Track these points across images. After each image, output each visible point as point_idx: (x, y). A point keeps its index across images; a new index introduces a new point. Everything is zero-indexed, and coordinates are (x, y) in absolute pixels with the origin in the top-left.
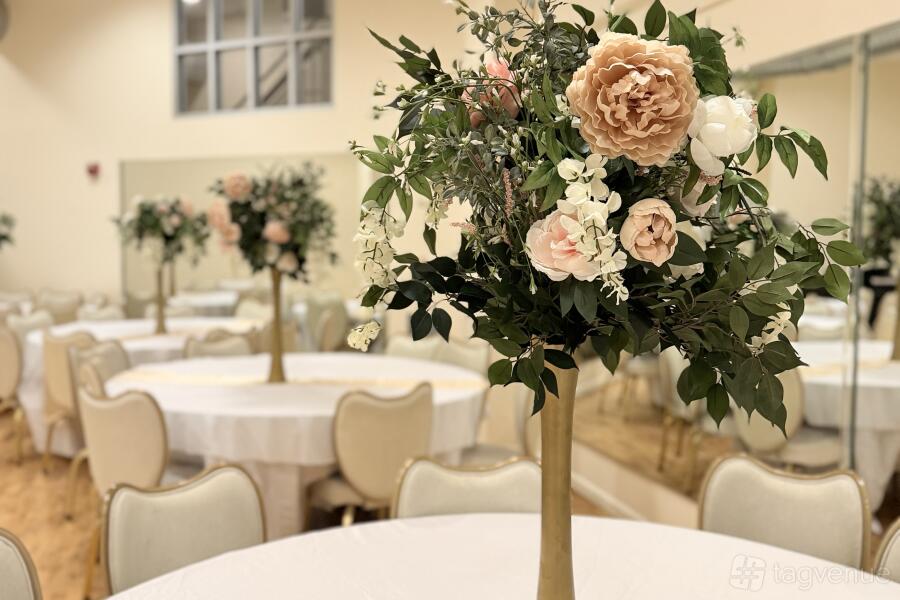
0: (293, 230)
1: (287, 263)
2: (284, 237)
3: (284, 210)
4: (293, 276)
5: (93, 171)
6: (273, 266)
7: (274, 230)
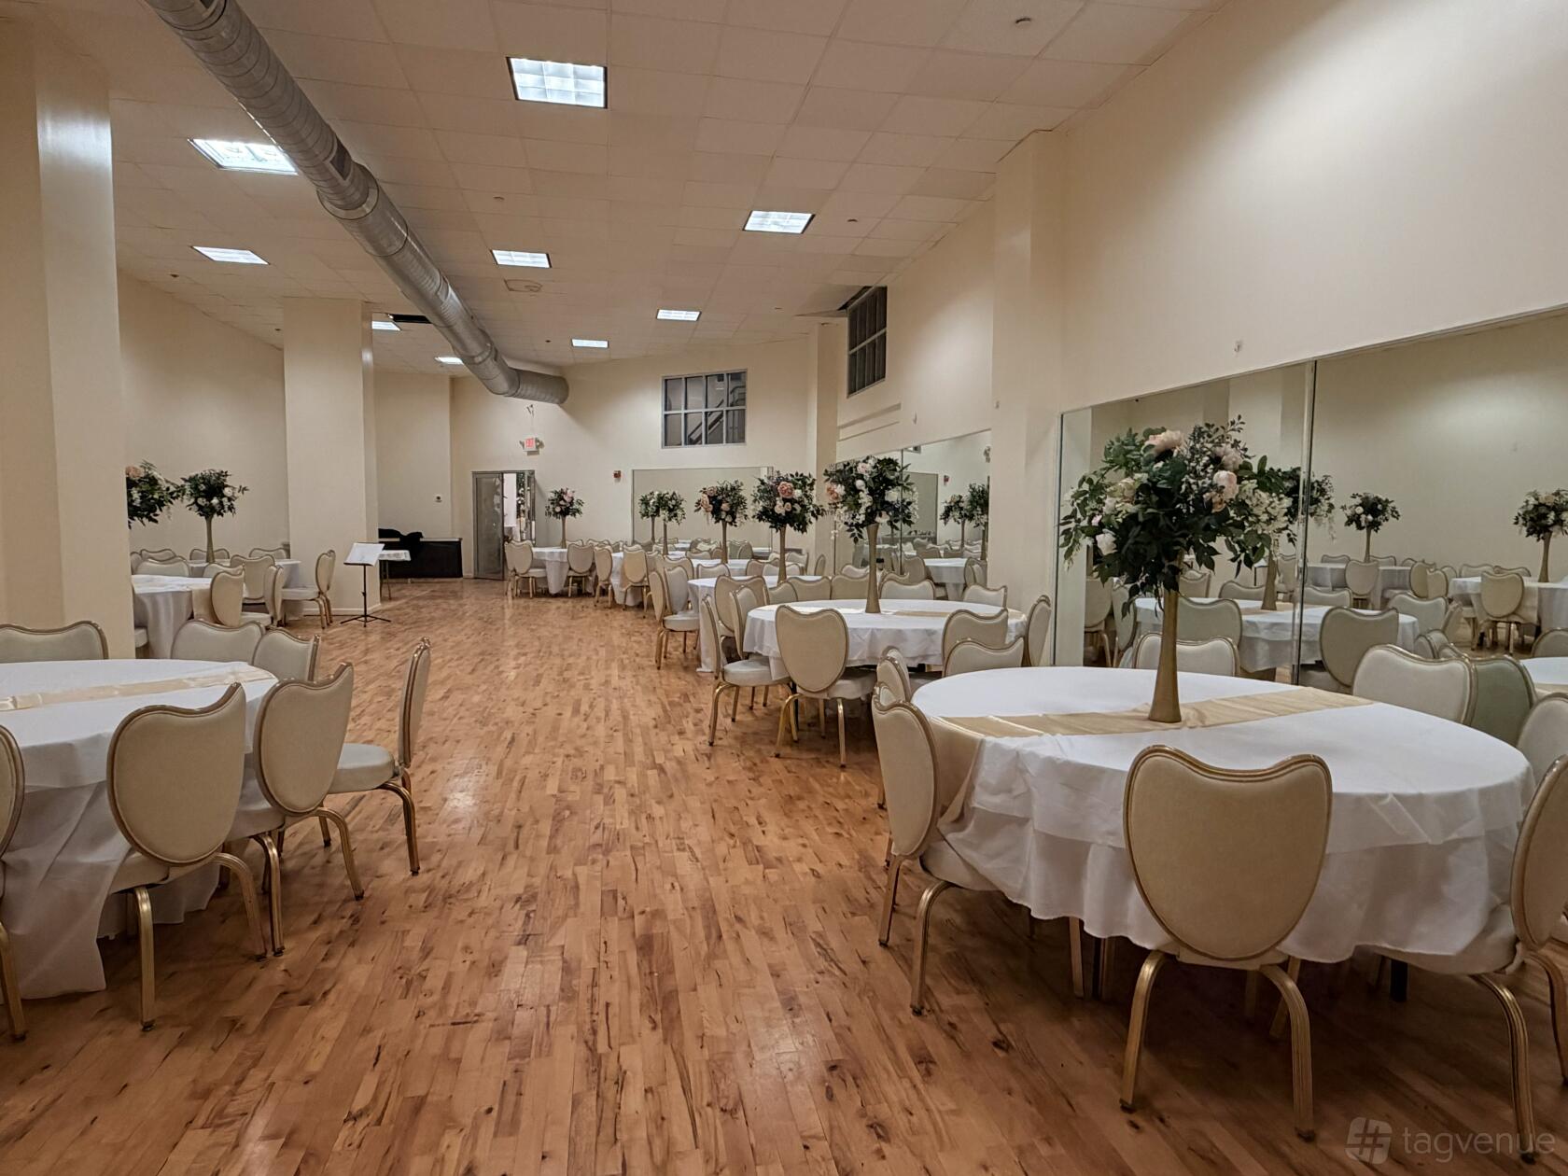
0: (731, 507)
1: (729, 519)
2: (728, 509)
3: (728, 499)
4: (731, 524)
5: (617, 475)
6: (724, 520)
7: (725, 506)
